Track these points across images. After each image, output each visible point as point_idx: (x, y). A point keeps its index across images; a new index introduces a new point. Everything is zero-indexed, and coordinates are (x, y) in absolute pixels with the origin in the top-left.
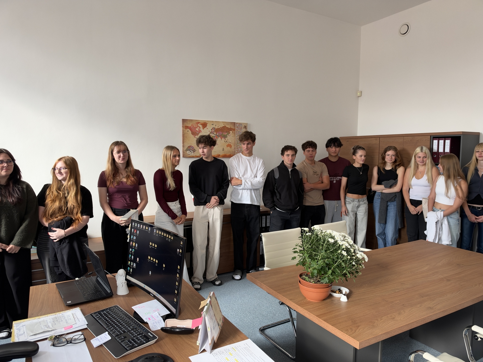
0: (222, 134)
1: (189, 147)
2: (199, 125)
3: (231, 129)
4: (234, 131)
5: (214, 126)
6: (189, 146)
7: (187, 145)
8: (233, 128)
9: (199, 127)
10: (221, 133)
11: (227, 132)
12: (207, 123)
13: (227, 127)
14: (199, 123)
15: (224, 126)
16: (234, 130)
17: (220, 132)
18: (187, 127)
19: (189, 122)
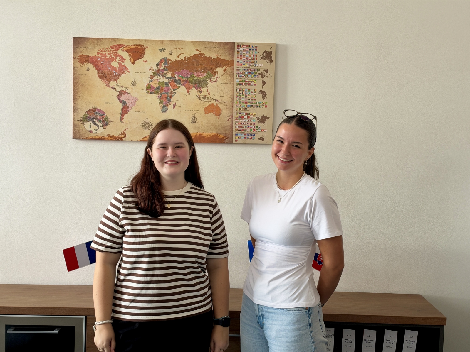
0: (191, 77)
1: (90, 111)
2: (120, 52)
3: (219, 63)
4: (229, 69)
5: (165, 55)
6: (92, 110)
7: (84, 108)
8: (228, 59)
9: (121, 57)
10: (187, 73)
11: (205, 70)
12: (145, 45)
13: (207, 55)
14: (120, 46)
15: (198, 53)
16: (230, 64)
17: (185, 72)
18: (84, 59)
19: (90, 46)
